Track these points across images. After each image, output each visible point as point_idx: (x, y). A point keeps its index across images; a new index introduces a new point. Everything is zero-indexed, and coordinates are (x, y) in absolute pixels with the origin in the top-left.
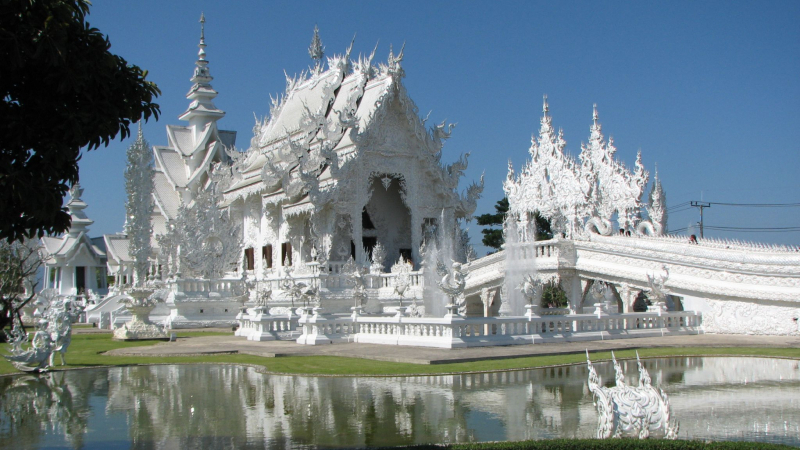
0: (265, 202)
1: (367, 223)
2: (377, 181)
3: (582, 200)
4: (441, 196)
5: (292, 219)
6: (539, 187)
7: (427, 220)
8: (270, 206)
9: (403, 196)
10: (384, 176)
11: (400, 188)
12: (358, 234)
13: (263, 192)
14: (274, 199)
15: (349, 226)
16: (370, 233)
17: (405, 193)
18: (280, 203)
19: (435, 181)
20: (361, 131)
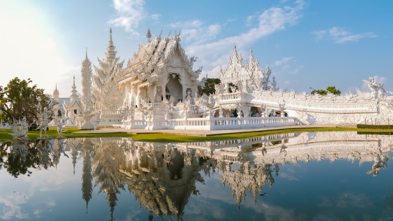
0: (132, 83)
1: (167, 90)
2: (171, 76)
3: (249, 78)
4: (193, 81)
5: (141, 88)
6: (232, 74)
7: (188, 89)
8: (134, 85)
9: (180, 81)
10: (173, 74)
11: (179, 78)
12: (164, 94)
13: (131, 80)
14: (135, 82)
15: (161, 91)
16: (168, 94)
17: (180, 80)
18: (137, 84)
19: (191, 76)
20: (166, 58)
